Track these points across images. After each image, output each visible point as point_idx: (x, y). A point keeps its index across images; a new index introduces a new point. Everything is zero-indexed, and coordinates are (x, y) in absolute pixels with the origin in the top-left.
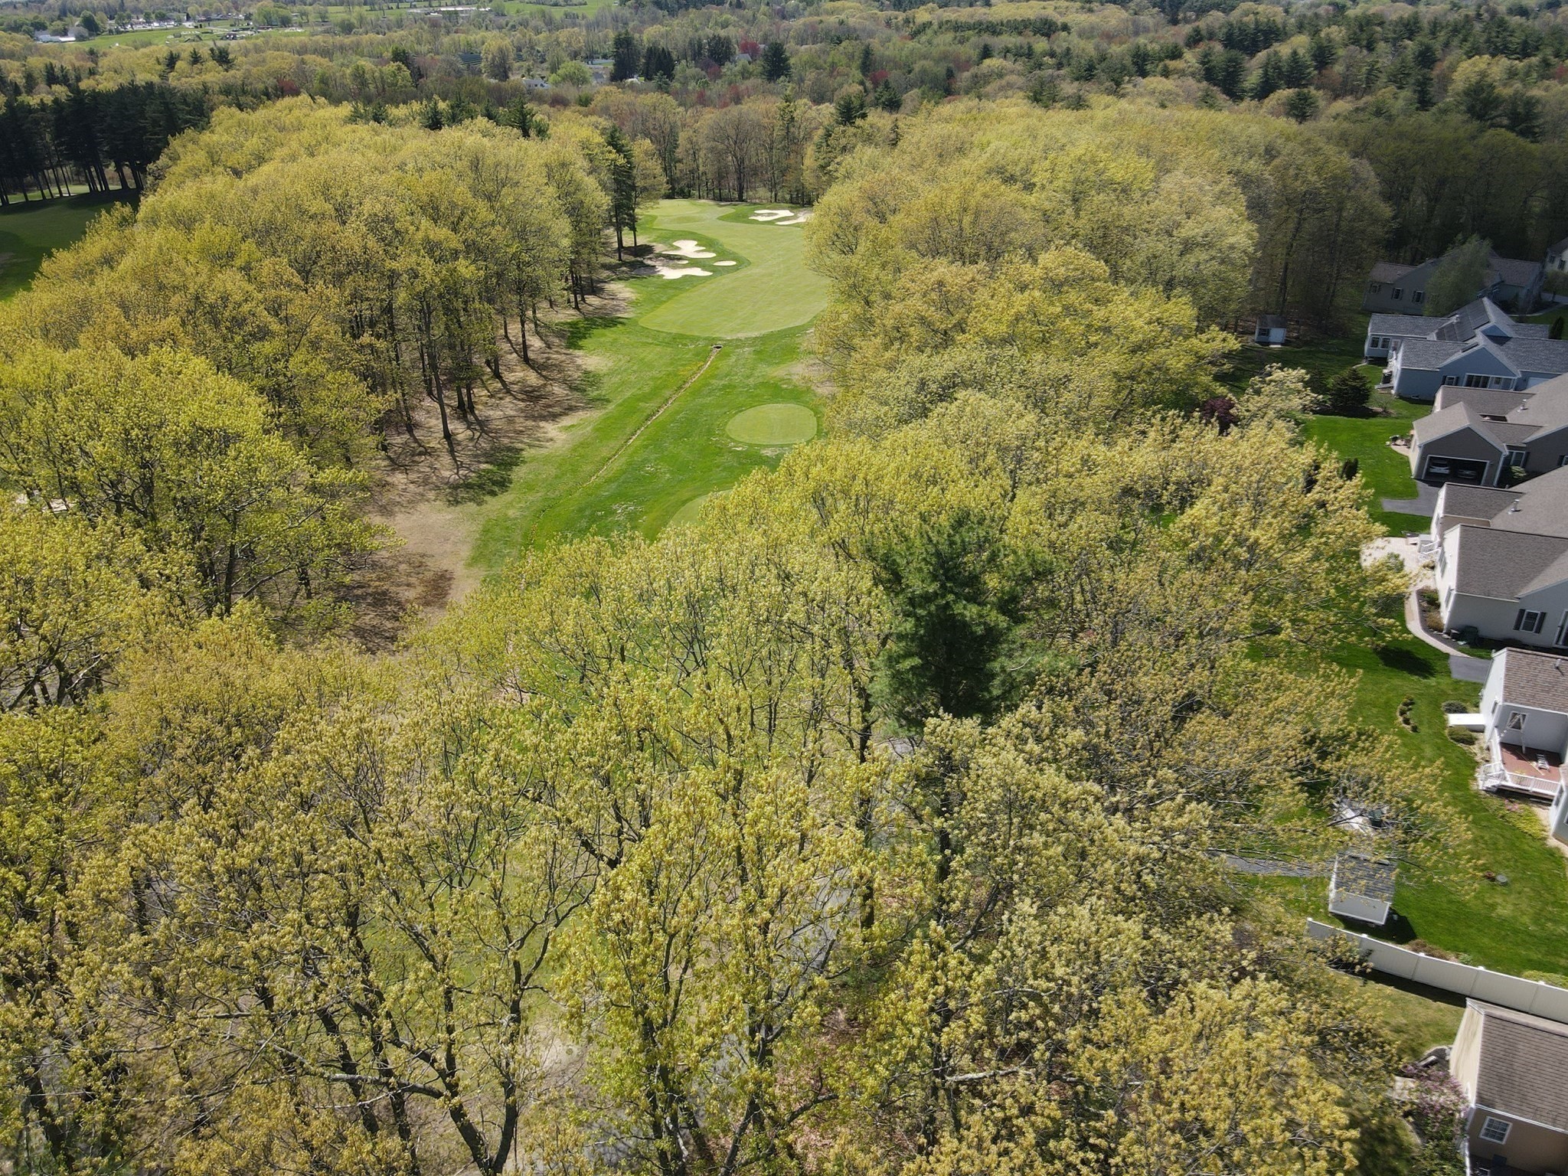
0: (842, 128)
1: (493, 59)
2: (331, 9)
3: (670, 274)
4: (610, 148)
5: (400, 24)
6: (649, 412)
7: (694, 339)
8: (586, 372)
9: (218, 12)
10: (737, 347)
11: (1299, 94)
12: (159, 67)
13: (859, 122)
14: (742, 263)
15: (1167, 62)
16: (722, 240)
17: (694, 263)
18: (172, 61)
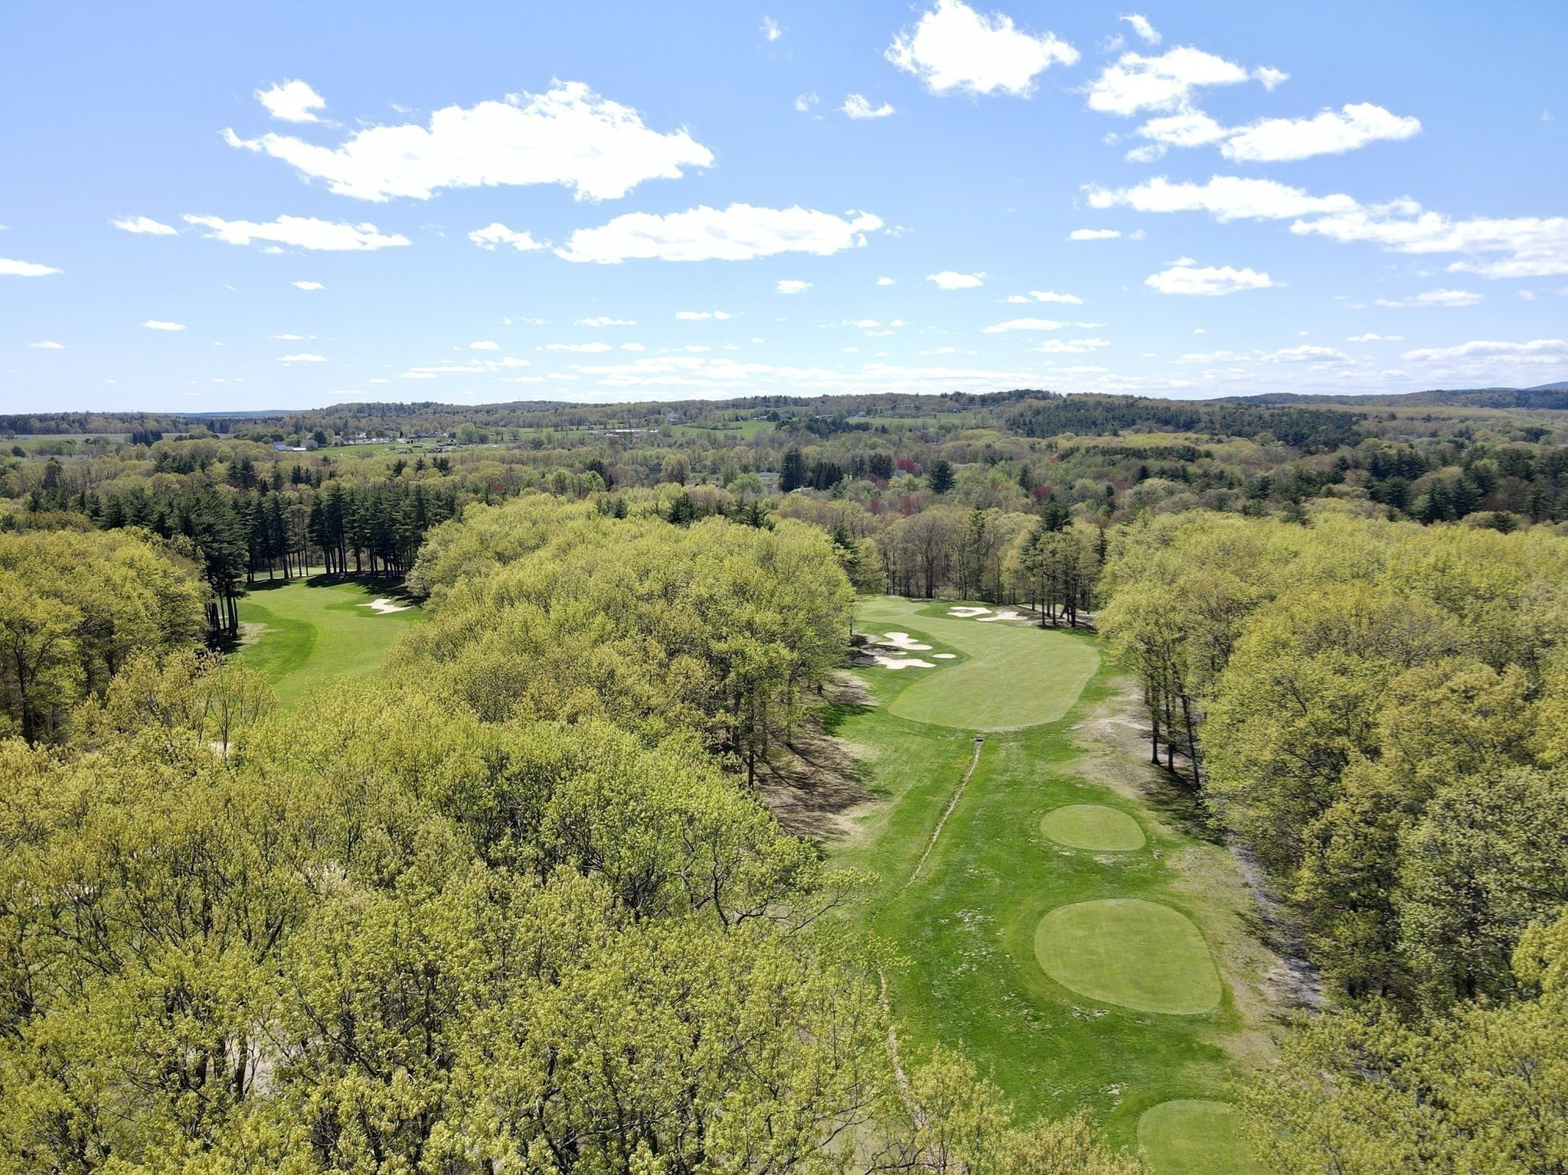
0: (1051, 533)
1: (672, 470)
2: (522, 430)
3: (894, 664)
4: (838, 544)
5: (582, 442)
6: (940, 806)
7: (952, 731)
8: (856, 761)
9: (427, 431)
10: (1000, 741)
11: (1497, 517)
12: (388, 472)
13: (1066, 529)
14: (961, 658)
15: (1331, 485)
16: (933, 634)
17: (913, 654)
18: (399, 468)
